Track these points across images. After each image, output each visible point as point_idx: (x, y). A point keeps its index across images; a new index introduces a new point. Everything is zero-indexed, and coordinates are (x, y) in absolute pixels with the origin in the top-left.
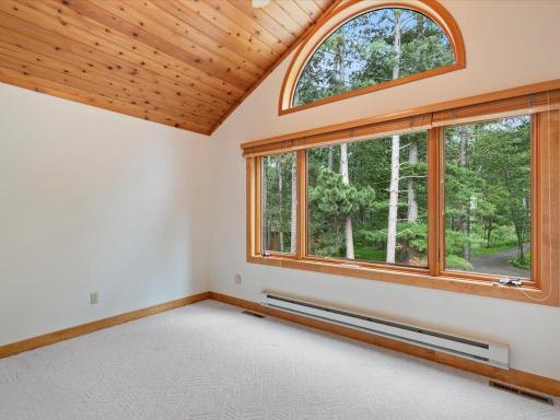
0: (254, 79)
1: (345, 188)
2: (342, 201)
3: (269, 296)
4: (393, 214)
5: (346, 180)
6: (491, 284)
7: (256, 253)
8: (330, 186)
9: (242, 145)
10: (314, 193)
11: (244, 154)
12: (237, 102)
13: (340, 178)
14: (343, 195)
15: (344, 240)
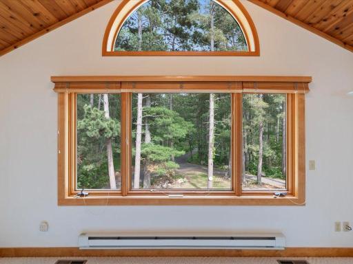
0: (72, 9)
1: (107, 120)
2: (104, 129)
3: (90, 238)
4: (139, 138)
5: (107, 115)
6: (272, 197)
7: (70, 194)
8: (94, 119)
9: (52, 77)
10: (82, 123)
11: (56, 88)
12: (44, 28)
13: (103, 114)
14: (105, 125)
15: (107, 157)
